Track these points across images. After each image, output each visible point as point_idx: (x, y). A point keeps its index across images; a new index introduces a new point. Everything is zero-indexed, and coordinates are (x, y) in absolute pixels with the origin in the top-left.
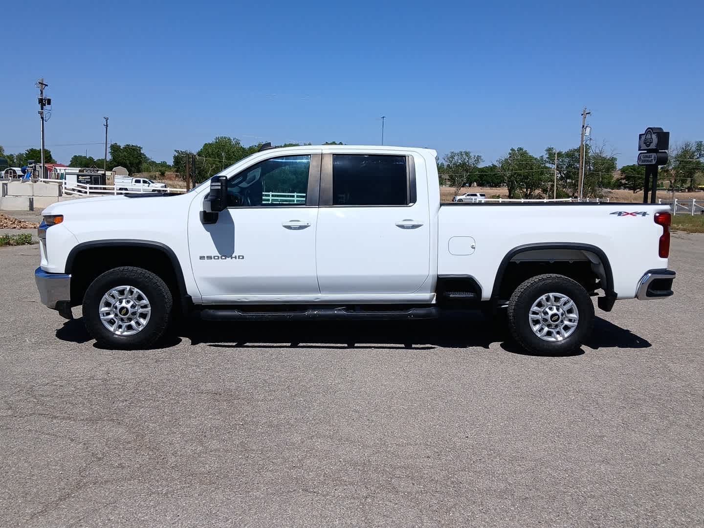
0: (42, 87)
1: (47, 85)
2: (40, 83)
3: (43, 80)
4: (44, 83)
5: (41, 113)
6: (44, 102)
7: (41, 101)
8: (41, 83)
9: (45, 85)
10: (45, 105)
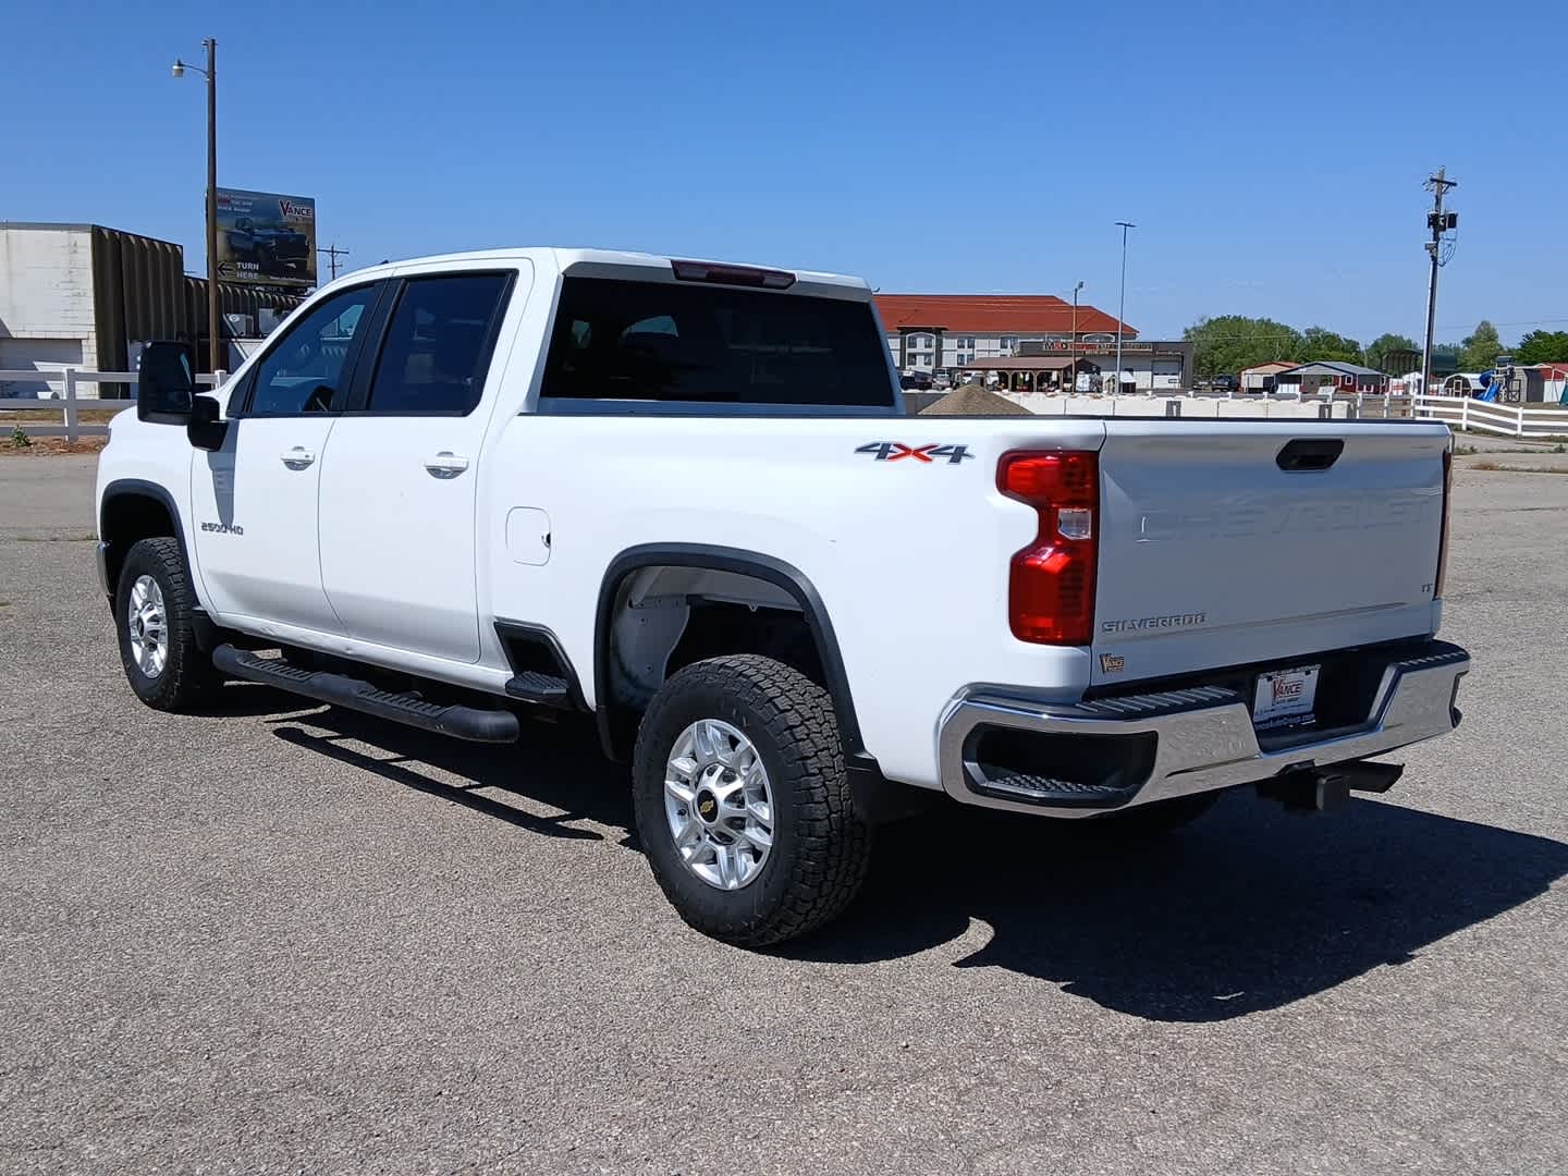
0: (1440, 188)
1: (1455, 184)
2: (1433, 180)
3: (1442, 173)
4: (1445, 179)
5: (1433, 249)
6: (1441, 223)
7: (1433, 221)
8: (1438, 181)
9: (1446, 183)
10: (1444, 229)
